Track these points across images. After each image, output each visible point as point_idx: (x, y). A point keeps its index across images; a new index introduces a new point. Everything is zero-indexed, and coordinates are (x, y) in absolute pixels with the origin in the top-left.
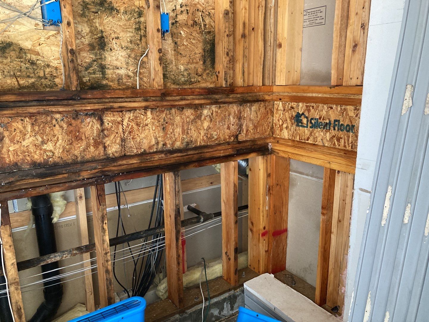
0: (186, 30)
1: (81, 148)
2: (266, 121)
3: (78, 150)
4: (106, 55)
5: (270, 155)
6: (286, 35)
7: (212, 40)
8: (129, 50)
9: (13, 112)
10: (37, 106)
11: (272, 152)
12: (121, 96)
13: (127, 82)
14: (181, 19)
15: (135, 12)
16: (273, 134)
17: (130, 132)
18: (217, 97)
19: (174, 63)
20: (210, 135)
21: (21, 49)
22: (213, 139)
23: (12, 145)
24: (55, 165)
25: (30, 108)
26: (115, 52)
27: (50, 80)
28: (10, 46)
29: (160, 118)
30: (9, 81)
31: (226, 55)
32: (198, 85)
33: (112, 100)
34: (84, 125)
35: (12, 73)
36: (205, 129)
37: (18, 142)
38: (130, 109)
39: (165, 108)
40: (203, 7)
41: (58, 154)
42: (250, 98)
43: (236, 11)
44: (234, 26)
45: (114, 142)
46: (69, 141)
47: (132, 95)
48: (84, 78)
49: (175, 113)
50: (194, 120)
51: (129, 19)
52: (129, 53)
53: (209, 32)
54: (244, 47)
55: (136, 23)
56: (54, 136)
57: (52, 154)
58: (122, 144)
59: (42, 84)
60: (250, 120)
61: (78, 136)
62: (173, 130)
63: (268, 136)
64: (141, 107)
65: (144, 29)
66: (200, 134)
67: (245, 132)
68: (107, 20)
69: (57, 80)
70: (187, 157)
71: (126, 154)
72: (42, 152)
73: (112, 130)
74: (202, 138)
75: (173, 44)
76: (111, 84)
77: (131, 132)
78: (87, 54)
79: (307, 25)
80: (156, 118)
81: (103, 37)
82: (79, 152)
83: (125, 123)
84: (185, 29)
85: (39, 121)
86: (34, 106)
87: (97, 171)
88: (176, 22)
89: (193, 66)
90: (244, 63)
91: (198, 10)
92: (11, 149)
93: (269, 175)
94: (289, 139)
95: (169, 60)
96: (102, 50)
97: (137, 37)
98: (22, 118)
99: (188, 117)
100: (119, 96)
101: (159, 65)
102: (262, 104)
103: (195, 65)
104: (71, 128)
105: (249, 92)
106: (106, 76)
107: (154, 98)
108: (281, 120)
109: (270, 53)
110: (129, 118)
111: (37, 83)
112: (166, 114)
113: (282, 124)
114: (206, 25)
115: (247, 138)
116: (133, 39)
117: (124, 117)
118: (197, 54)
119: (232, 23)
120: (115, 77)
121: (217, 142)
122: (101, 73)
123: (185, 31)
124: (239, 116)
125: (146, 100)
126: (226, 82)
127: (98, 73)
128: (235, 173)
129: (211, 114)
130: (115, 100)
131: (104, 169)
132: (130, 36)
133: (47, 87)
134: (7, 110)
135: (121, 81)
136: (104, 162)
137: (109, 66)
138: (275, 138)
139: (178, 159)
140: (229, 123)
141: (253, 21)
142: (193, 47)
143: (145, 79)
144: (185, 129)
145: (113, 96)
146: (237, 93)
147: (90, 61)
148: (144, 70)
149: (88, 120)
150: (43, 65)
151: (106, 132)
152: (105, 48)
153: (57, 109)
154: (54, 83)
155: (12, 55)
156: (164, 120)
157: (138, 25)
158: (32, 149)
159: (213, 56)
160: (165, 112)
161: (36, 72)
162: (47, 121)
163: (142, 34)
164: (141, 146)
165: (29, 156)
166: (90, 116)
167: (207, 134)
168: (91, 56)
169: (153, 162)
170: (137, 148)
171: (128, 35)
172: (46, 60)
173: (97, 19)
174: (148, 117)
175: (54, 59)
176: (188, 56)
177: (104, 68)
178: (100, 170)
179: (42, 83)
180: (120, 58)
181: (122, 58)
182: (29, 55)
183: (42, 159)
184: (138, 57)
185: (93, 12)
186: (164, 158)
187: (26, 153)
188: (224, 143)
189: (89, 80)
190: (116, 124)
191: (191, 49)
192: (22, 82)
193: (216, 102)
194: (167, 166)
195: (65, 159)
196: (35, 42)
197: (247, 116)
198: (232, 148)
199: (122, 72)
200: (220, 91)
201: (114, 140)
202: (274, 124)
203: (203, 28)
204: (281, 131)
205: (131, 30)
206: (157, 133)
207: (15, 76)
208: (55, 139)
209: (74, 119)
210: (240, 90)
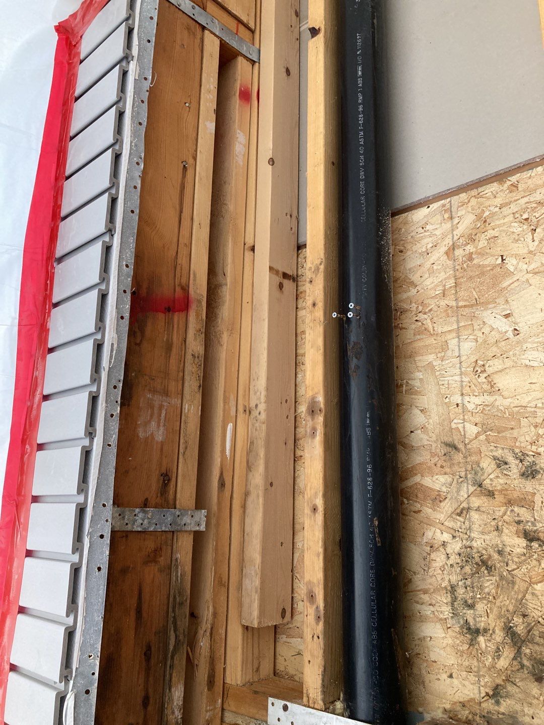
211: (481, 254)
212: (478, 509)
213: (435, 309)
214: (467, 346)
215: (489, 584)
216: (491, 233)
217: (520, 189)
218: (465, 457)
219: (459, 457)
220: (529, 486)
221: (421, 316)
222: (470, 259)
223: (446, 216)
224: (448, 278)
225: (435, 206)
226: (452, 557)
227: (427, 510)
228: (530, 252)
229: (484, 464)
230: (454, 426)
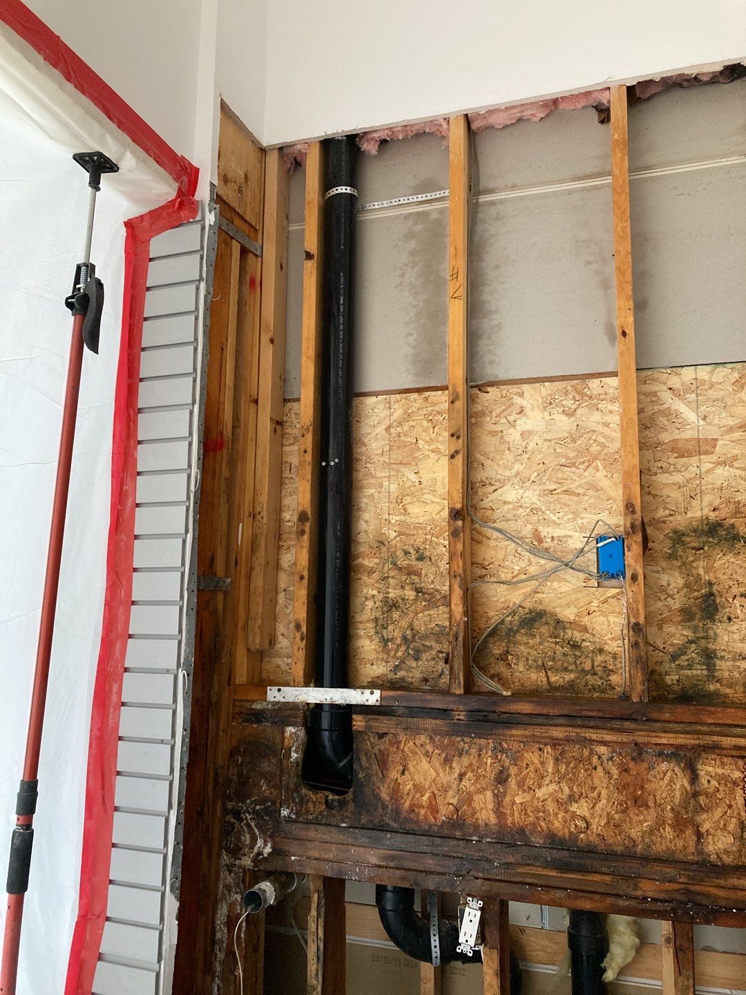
1: (645, 825)
3: (638, 827)
4: (718, 631)
9: (527, 733)
10: (566, 726)
12: (740, 723)
21: (558, 622)
23: (520, 793)
24: (590, 850)
25: (555, 728)
26: (740, 623)
27: (601, 678)
28: (541, 618)
30: (534, 676)
33: (718, 729)
34: (655, 777)
35: (540, 663)
37: (530, 789)
41: (597, 827)
45: (721, 826)
46: (621, 805)
48: (667, 677)
56: (593, 789)
57: (586, 825)
58: (742, 836)
59: (586, 685)
61: (639, 797)
68: (723, 561)
69: (614, 679)
72: (568, 816)
73: (718, 798)
76: (728, 691)
78: (677, 629)
81: (712, 594)
82: (639, 834)
85: (569, 755)
86: (561, 725)
87: (676, 886)
92: (518, 800)
96: (708, 621)
98: (541, 746)
100: (736, 723)
104: (628, 779)
106: (716, 674)
111: (578, 681)
120: (737, 676)
122: (704, 667)
127: (699, 667)
130: (726, 730)
131: (692, 888)
133: (595, 689)
134: (517, 729)
136: (693, 871)
137: (723, 654)
145: (721, 722)
147: (681, 643)
149: (664, 766)
150: (591, 649)
151: (702, 800)
152: (715, 615)
153: (600, 736)
154: (609, 682)
155: (544, 631)
158: (551, 806)
161: (578, 662)
162: (581, 757)
165: (545, 819)
166: (668, 758)
168: (685, 633)
172: (597, 640)
173: (702, 560)
175: (612, 639)
177: (711, 657)
178: (682, 886)
179: (587, 683)
182: (569, 632)
183: (566, 830)
185: (693, 548)
187: (541, 814)
189: (678, 681)
190: (729, 785)
192: (553, 679)
195: (611, 841)
196: (583, 609)
201: (722, 823)
207: (544, 667)
208: (595, 794)
209: (633, 759)
211: (406, 435)
212: (393, 577)
213: (377, 462)
214: (393, 487)
215: (396, 615)
216: (411, 423)
217: (429, 401)
218: (388, 549)
219: (384, 549)
220: (420, 564)
221: (368, 465)
222: (399, 436)
223: (387, 406)
224: (386, 445)
225: (380, 398)
226: (377, 603)
227: (365, 578)
228: (431, 439)
229: (398, 554)
230: (383, 532)
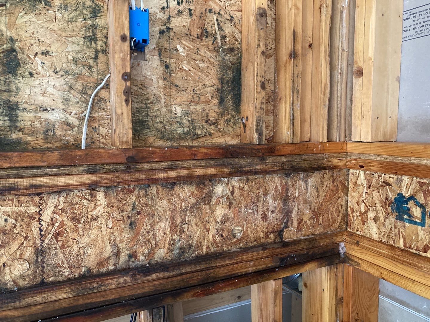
0: (187, 44)
2: (335, 204)
4: (20, 85)
5: (342, 265)
6: (371, 53)
7: (236, 63)
8: (70, 77)
11: (347, 259)
12: (36, 164)
13: (64, 135)
14: (177, 24)
15: (85, 8)
16: (347, 225)
17: (56, 236)
18: (242, 162)
19: (163, 101)
20: (228, 233)
22: (235, 240)
26: (41, 78)
29: (124, 205)
31: (260, 88)
32: (209, 141)
33: (15, 172)
36: (218, 221)
38: (55, 189)
39: (137, 185)
40: (220, 6)
42: (304, 164)
43: (280, 15)
44: (277, 40)
45: (18, 256)
47: (61, 162)
49: (158, 193)
50: (196, 204)
51: (72, 20)
52: (72, 82)
53: (231, 50)
54: (294, 74)
55: (87, 28)
58: (37, 260)
60: (306, 202)
62: (152, 226)
63: (339, 230)
64: (81, 185)
65: (104, 39)
66: (208, 230)
67: (295, 224)
68: (25, 20)
70: (178, 278)
71: (46, 281)
73: (15, 233)
74: (211, 238)
75: (162, 68)
76: (29, 138)
77: (58, 235)
79: (410, 36)
80: (115, 204)
81: (13, 50)
83: (46, 217)
84: (185, 43)
88: (169, 29)
89: (199, 107)
90: (293, 103)
91: (210, 11)
93: (340, 301)
94: (381, 242)
95: (152, 96)
96: (10, 75)
97: (88, 54)
99: (184, 200)
100: (32, 165)
101: (124, 103)
102: (328, 174)
103: (203, 107)
105: (302, 153)
106: (18, 124)
107: (110, 167)
108: (363, 204)
109: (341, 86)
110: (56, 207)
112: (138, 196)
113: (366, 212)
114: (225, 37)
115: (300, 235)
116: (80, 56)
117: (44, 205)
118: (208, 87)
119: (273, 36)
120: (38, 125)
121: (241, 245)
122: (7, 118)
123: (185, 45)
124: (285, 195)
125: (93, 172)
126: (260, 135)
128: (278, 301)
129: (229, 194)
130: (22, 172)
132: (72, 51)
135: (52, 133)
137: (25, 106)
138: (351, 235)
139: (160, 285)
140: (265, 208)
141: (310, 32)
142: (200, 74)
143: (103, 131)
144: (178, 222)
145: (17, 165)
146: (281, 156)
148: (100, 114)
152: (17, 70)
156: (134, 208)
157: (91, 31)
159: (237, 91)
160: (136, 192)
163: (99, 48)
164: (80, 262)
167: (223, 230)
169: (104, 293)
170: (70, 267)
171: (70, 49)
173: (3, 16)
174: (98, 203)
176: (190, 89)
177: (13, 109)
180: (50, 90)
181: (54, 91)
184: (89, 89)
186: (129, 284)
188: (255, 247)
190: (25, 220)
191: (196, 77)
193: (240, 172)
194: (136, 299)
197: (299, 195)
198: (271, 256)
199: (55, 117)
200: (248, 151)
201: (18, 253)
202: (349, 209)
203: (219, 42)
204: (364, 224)
205: (76, 40)
206: (116, 234)
210: (286, 150)
